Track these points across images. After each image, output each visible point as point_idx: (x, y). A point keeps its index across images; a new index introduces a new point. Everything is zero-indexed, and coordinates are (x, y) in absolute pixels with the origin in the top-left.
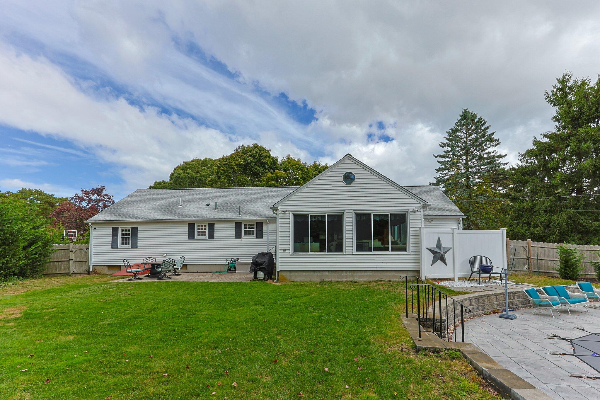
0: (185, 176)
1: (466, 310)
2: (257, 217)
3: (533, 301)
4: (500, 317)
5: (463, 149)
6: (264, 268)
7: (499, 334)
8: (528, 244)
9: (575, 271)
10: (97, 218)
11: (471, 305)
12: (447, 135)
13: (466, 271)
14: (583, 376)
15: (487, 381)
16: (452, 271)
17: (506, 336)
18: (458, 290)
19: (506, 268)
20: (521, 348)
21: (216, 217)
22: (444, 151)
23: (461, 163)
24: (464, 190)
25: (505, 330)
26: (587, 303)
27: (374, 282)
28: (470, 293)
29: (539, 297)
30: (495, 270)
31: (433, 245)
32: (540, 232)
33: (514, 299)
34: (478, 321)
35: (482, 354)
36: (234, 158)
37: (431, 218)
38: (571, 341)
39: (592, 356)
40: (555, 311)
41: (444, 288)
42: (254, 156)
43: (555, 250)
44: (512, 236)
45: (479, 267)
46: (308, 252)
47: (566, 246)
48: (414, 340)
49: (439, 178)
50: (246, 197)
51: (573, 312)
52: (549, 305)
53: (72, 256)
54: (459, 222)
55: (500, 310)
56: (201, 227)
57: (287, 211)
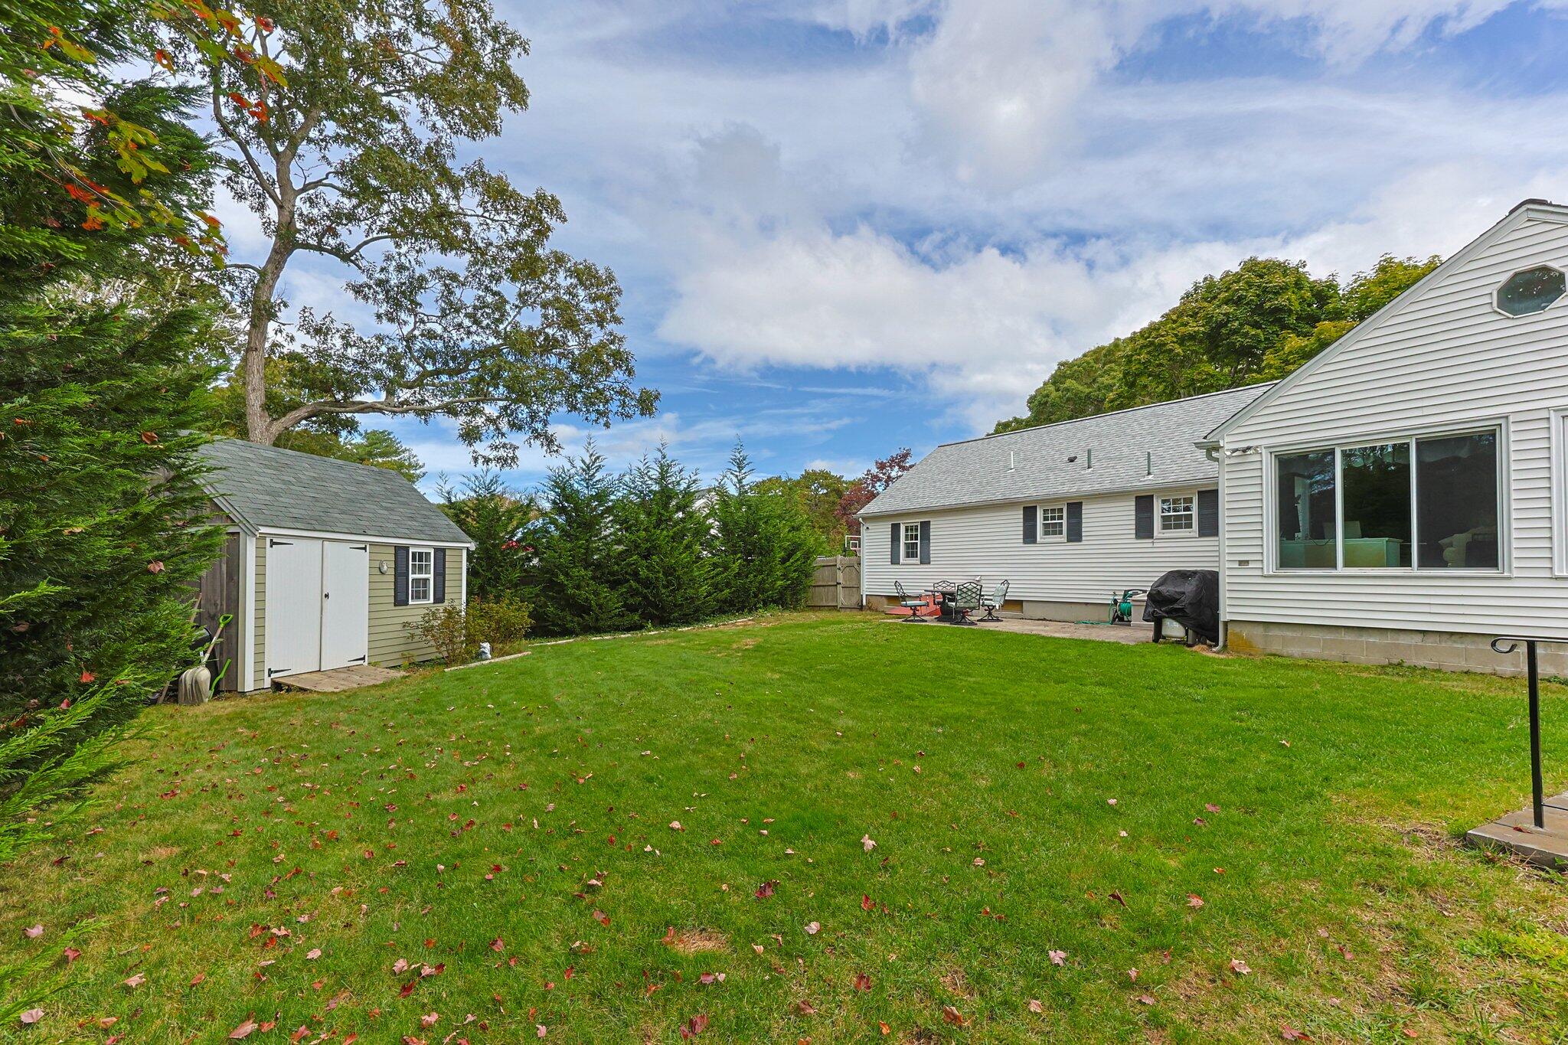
0: (1060, 397)
2: (1201, 476)
6: (1182, 610)
10: (871, 508)
21: (1087, 488)
36: (1174, 322)
42: (1240, 298)
46: (1334, 566)
50: (1179, 425)
53: (840, 577)
56: (1052, 513)
57: (1249, 448)
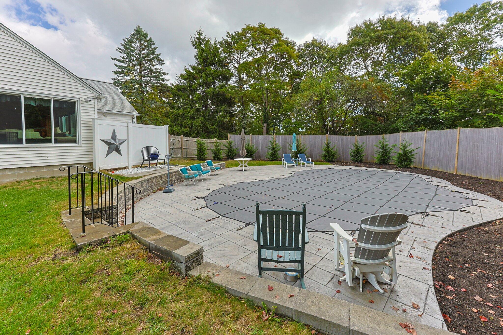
1: (136, 191)
3: (184, 176)
4: (163, 192)
5: (137, 60)
7: (163, 206)
8: (181, 138)
9: (204, 155)
11: (142, 187)
12: (123, 42)
13: (139, 160)
14: (211, 219)
15: (153, 253)
16: (127, 161)
17: (167, 206)
18: (131, 176)
19: (168, 154)
20: (178, 212)
22: (121, 57)
23: (135, 71)
24: (138, 95)
25: (167, 202)
26: (210, 173)
27: (26, 182)
28: (141, 177)
29: (187, 173)
30: (161, 157)
31: (108, 137)
32: (187, 131)
33: (173, 177)
34: (148, 199)
35: (150, 228)
37: (107, 113)
38: (204, 198)
39: (214, 204)
40: (196, 181)
41: (118, 176)
43: (195, 142)
44: (172, 133)
45: (149, 155)
47: (201, 140)
48: (75, 239)
49: (116, 79)
51: (204, 180)
52: (193, 178)
54: (133, 119)
55: (163, 187)
